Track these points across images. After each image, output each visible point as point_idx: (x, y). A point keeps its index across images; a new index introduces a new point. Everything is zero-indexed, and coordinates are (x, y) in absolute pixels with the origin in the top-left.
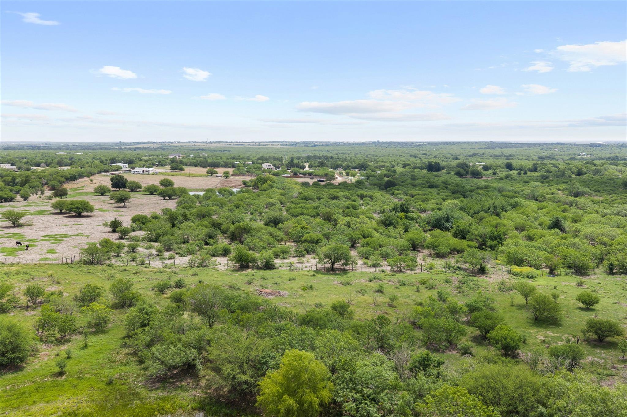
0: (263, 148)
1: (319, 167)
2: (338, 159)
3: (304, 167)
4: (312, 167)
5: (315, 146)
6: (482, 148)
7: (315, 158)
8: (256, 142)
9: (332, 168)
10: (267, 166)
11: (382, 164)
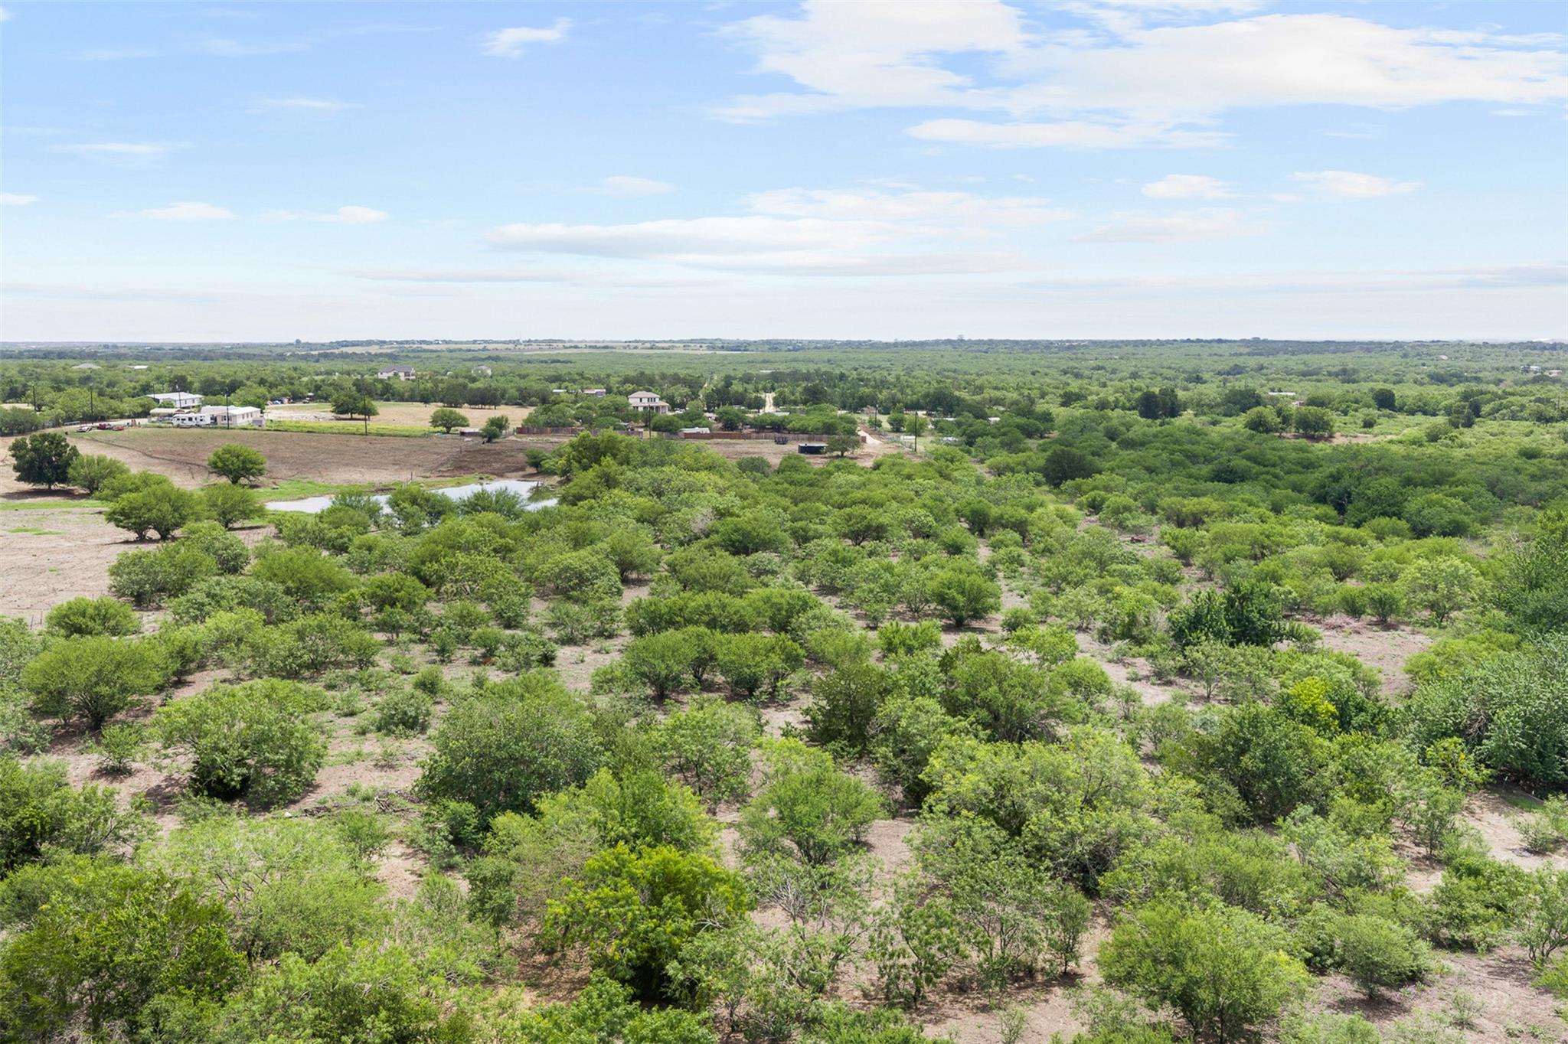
0: (659, 356)
1: (805, 403)
2: (862, 380)
3: (760, 404)
4: (784, 403)
5: (797, 350)
6: (1241, 354)
7: (795, 377)
8: (644, 342)
9: (844, 407)
10: (645, 401)
11: (998, 394)
